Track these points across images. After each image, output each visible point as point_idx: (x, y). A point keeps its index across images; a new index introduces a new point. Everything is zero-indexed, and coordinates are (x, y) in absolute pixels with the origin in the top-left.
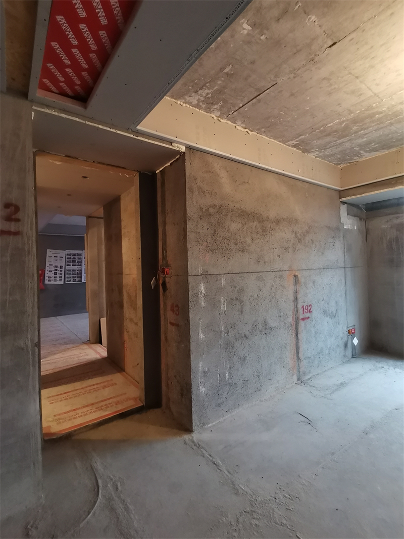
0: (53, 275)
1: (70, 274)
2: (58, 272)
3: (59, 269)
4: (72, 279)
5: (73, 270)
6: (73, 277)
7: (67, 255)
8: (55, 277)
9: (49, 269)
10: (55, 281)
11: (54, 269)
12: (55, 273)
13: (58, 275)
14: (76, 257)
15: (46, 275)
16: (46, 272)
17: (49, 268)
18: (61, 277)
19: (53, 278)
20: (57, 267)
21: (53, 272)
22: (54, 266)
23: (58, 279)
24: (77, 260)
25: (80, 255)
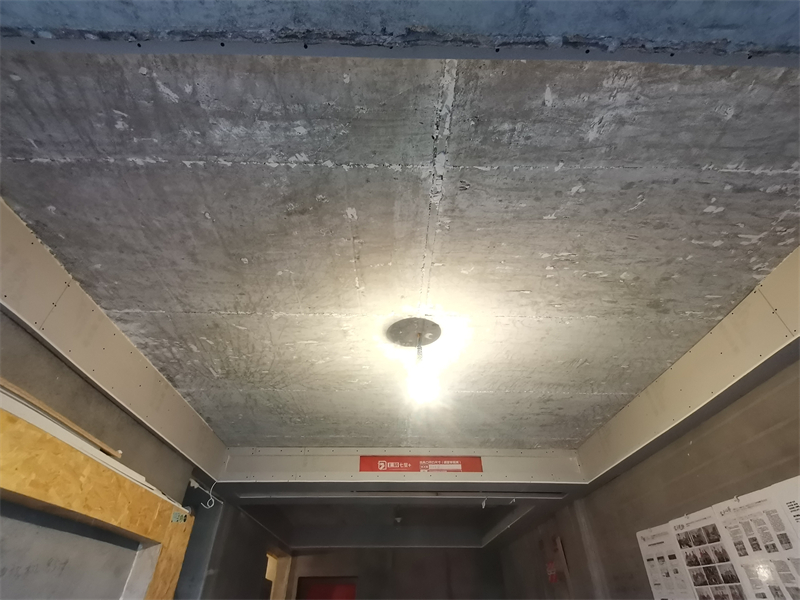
24: (721, 568)
25: (713, 535)
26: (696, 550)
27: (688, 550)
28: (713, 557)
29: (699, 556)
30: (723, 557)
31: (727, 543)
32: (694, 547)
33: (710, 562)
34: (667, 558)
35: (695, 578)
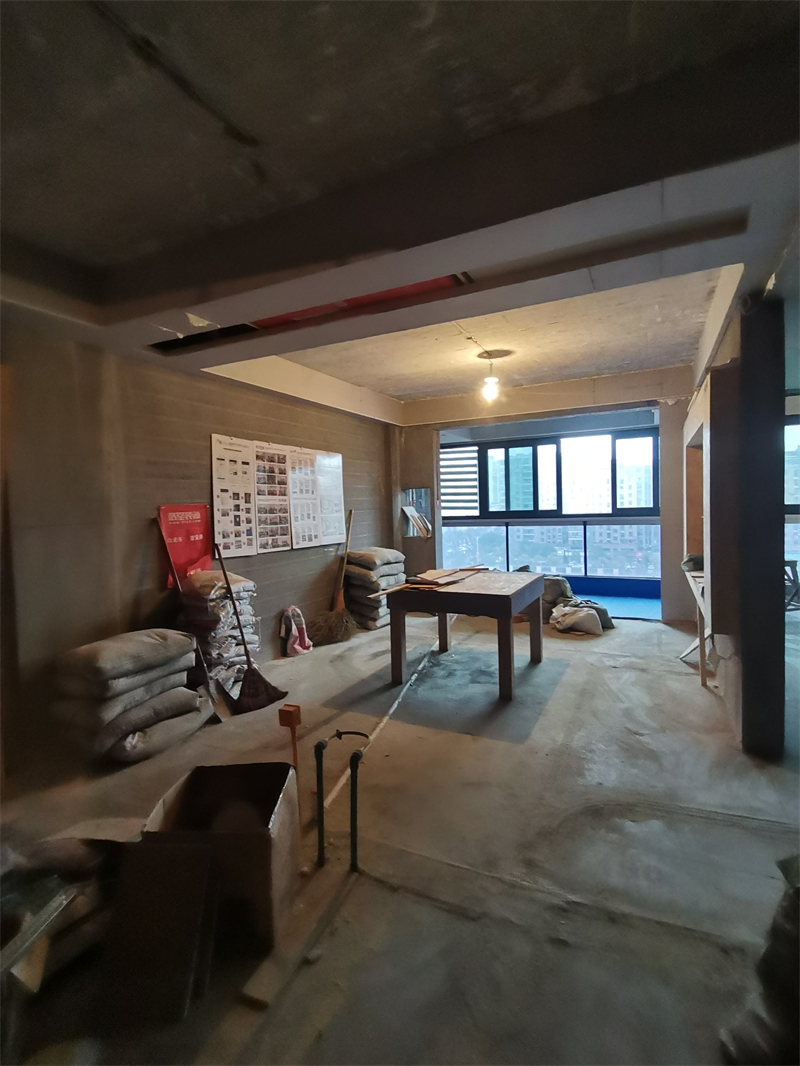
0: (232, 528)
1: (265, 522)
2: (243, 515)
3: (241, 502)
4: (270, 539)
5: (272, 511)
6: (273, 534)
7: (258, 457)
8: (237, 535)
9: (221, 507)
10: (239, 547)
11: (231, 503)
12: (236, 517)
13: (244, 527)
14: (276, 466)
15: (218, 528)
16: (217, 515)
17: (223, 503)
18: (249, 532)
19: (232, 539)
20: (236, 496)
21: (232, 514)
22: (230, 494)
23: (244, 538)
24: (278, 477)
25: (282, 460)
26: (267, 465)
27: (261, 463)
28: (276, 470)
29: (267, 468)
30: (283, 472)
31: (288, 466)
32: (266, 462)
33: (273, 472)
34: (239, 463)
35: (259, 479)
